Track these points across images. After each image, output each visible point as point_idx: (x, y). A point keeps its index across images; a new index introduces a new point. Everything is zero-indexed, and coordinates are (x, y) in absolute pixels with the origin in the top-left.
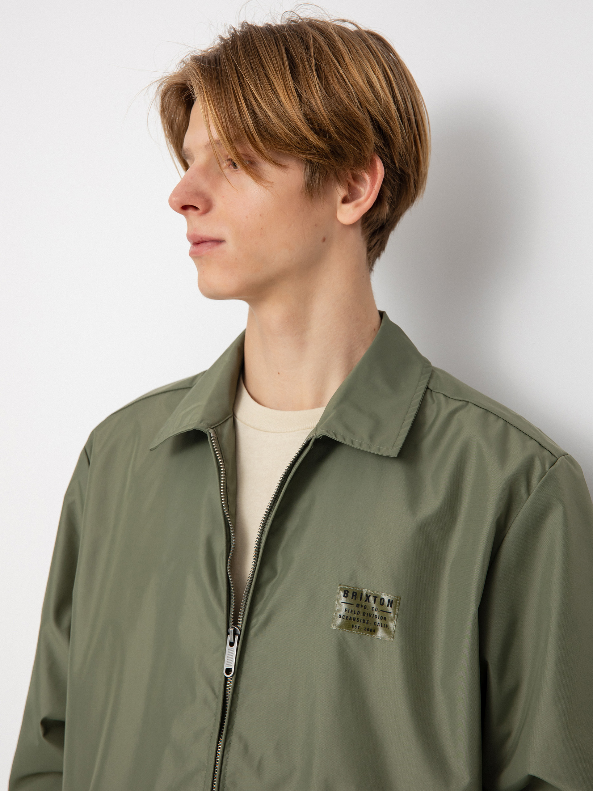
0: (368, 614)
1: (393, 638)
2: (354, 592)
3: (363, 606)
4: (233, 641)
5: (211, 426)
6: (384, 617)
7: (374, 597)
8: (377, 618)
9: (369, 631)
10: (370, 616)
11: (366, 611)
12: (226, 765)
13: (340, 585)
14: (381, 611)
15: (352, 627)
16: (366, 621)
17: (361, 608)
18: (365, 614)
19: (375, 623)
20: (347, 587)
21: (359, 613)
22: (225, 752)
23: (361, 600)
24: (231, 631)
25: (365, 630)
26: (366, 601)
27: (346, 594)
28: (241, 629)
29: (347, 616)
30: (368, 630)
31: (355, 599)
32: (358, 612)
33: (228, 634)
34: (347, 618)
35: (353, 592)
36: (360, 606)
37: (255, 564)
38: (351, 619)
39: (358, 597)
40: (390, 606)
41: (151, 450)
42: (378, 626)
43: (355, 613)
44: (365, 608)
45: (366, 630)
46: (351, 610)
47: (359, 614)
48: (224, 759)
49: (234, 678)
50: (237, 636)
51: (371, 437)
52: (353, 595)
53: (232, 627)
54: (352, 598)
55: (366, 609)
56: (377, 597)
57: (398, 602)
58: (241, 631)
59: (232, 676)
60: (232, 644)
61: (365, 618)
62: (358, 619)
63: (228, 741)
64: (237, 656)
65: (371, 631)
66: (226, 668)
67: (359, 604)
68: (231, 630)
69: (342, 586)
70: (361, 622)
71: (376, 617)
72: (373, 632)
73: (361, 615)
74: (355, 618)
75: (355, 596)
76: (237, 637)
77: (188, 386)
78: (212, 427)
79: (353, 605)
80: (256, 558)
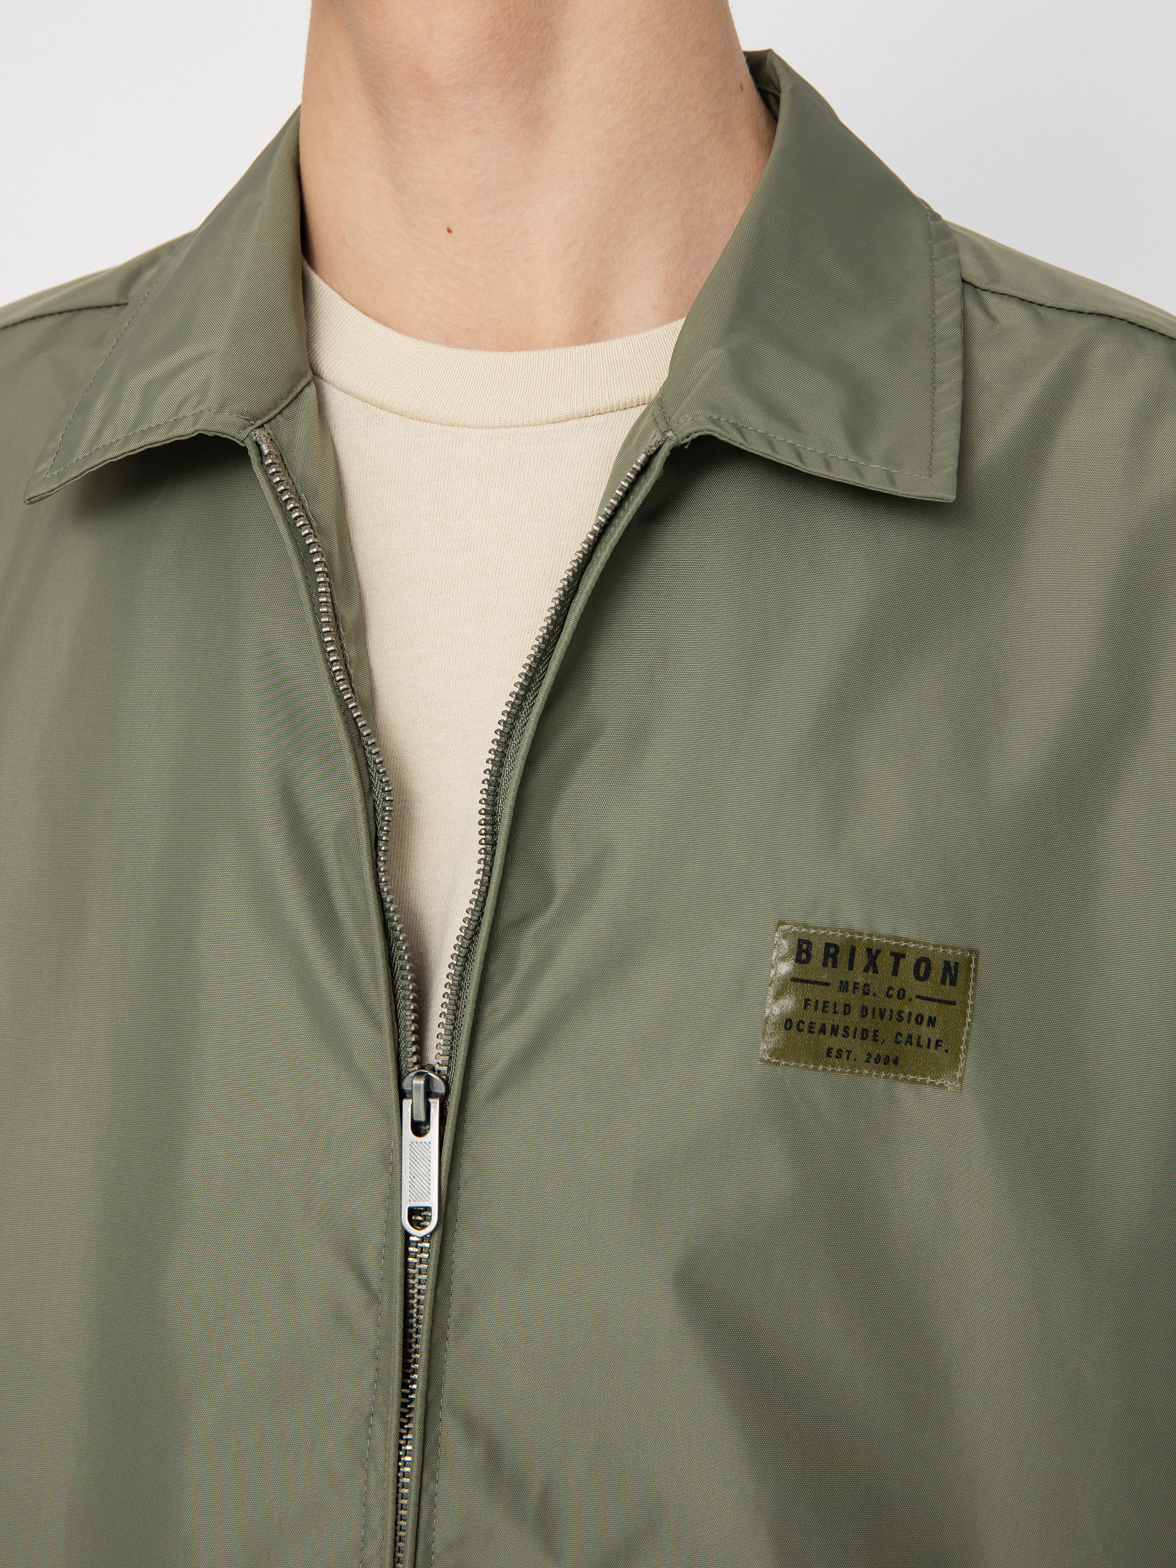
0: (874, 1009)
1: (961, 1080)
2: (828, 946)
3: (861, 986)
4: (423, 1119)
5: (252, 419)
6: (930, 1017)
7: (892, 954)
8: (902, 1019)
9: (881, 1064)
10: (882, 1016)
11: (869, 1001)
12: (432, 1517)
13: (781, 923)
14: (918, 997)
15: (828, 1055)
16: (871, 1034)
17: (854, 992)
18: (867, 1013)
19: (896, 1037)
20: (804, 930)
21: (850, 1009)
22: (426, 1477)
23: (851, 967)
24: (418, 1086)
25: (867, 1061)
26: (866, 970)
27: (803, 951)
28: (448, 1078)
29: (811, 1023)
30: (877, 1060)
31: (834, 965)
32: (846, 1005)
33: (402, 1095)
34: (811, 1027)
35: (826, 944)
36: (851, 988)
37: (487, 868)
38: (823, 1030)
39: (843, 958)
40: (950, 980)
41: (31, 501)
42: (906, 1044)
43: (835, 1012)
44: (866, 993)
45: (872, 1060)
46: (825, 1002)
47: (848, 1013)
48: (425, 1498)
49: (436, 1238)
50: (438, 1101)
51: (856, 439)
52: (827, 954)
53: (419, 1075)
54: (825, 964)
55: (868, 994)
56: (904, 956)
57: (973, 966)
58: (447, 1083)
59: (431, 1234)
60: (419, 1129)
61: (869, 1023)
62: (846, 1029)
63: (431, 1440)
64: (444, 1168)
65: (887, 1061)
66: (409, 1208)
67: (847, 982)
68: (415, 1082)
69: (786, 927)
70: (854, 1037)
71: (901, 1017)
72: (891, 1064)
73: (855, 1014)
74: (838, 1026)
75: (834, 956)
76: (435, 1104)
77: (114, 299)
78: (259, 423)
79: (827, 984)
80: (489, 848)
